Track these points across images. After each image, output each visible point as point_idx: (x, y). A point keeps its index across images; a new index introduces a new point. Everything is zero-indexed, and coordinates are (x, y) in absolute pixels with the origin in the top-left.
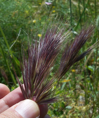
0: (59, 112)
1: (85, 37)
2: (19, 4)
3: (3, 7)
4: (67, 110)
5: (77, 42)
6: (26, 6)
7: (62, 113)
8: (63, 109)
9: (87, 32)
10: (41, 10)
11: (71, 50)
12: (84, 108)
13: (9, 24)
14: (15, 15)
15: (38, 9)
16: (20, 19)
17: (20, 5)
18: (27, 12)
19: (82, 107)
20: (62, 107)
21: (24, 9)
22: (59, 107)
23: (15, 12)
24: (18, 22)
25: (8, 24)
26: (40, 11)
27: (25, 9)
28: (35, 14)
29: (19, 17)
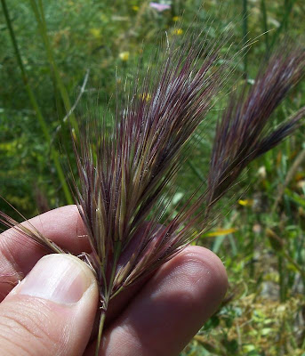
1: (284, 79)
2: (72, 9)
3: (24, 18)
5: (260, 93)
6: (93, 14)
9: (291, 63)
10: (138, 26)
11: (243, 118)
12: (282, 308)
13: (45, 68)
14: (60, 43)
15: (130, 25)
16: (77, 53)
17: (76, 10)
18: (96, 32)
19: (274, 306)
21: (87, 23)
23: (62, 32)
24: (70, 65)
25: (40, 68)
26: (136, 31)
27: (91, 24)
28: (122, 40)
29: (75, 47)
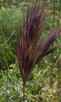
0: (36, 92)
4: (41, 91)
7: (38, 93)
8: (39, 90)
12: (55, 91)
14: (15, 23)
19: (53, 90)
20: (38, 88)
22: (36, 88)
